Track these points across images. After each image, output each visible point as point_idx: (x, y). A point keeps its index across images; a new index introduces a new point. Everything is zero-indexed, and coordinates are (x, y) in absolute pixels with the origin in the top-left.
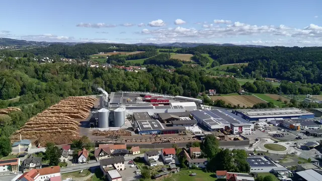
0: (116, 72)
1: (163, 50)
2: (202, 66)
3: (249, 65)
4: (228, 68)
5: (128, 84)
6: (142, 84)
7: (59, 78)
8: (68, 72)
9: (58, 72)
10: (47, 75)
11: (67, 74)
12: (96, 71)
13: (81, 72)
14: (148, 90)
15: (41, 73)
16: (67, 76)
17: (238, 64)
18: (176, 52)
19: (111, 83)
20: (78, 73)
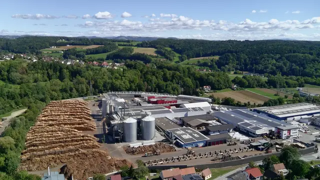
0: (96, 70)
1: (122, 43)
2: (171, 60)
3: (220, 58)
4: (199, 62)
5: (118, 83)
6: (133, 82)
7: (30, 78)
8: (39, 71)
9: (26, 71)
10: (15, 75)
11: (38, 73)
12: (73, 68)
13: (55, 70)
14: (140, 90)
15: (6, 73)
16: (39, 76)
17: (207, 58)
18: (135, 46)
19: (96, 82)
20: (51, 72)
